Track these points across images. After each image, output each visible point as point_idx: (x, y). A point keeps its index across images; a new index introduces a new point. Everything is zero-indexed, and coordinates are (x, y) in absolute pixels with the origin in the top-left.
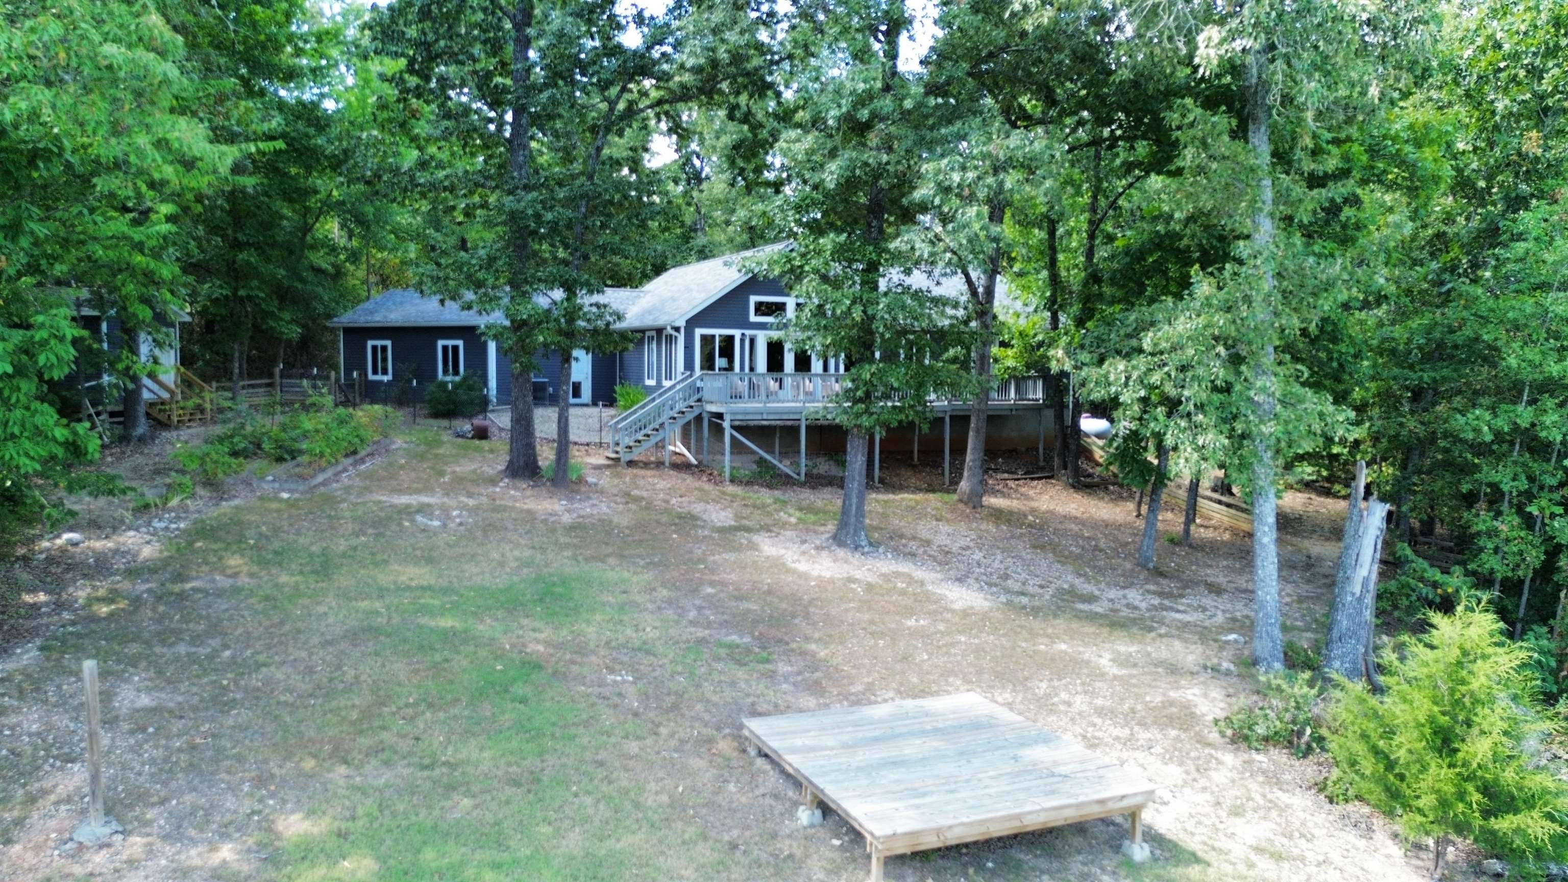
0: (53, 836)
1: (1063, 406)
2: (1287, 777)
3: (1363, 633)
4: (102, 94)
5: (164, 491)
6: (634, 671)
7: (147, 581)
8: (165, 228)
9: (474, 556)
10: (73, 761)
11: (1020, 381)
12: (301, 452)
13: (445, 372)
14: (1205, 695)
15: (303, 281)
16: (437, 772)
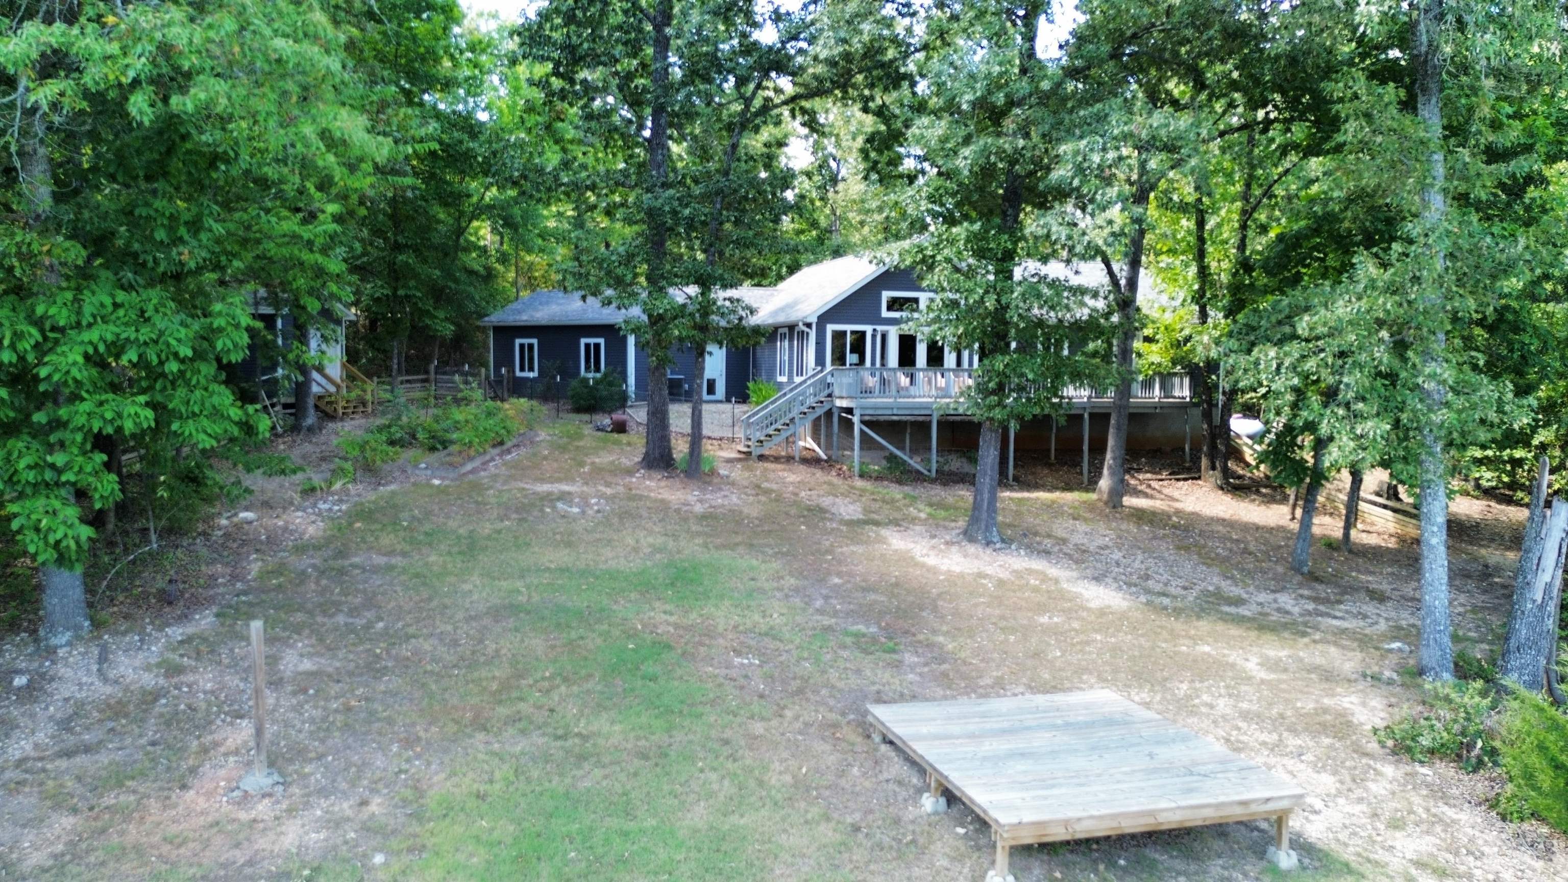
0: (222, 784)
1: (1211, 404)
2: (1455, 791)
3: (1545, 644)
4: (272, 87)
5: (329, 475)
6: (760, 653)
7: (312, 557)
8: (333, 227)
9: (609, 541)
10: (241, 717)
11: (1166, 379)
12: (452, 442)
13: (588, 368)
14: (1364, 704)
15: (456, 281)
16: (570, 743)
